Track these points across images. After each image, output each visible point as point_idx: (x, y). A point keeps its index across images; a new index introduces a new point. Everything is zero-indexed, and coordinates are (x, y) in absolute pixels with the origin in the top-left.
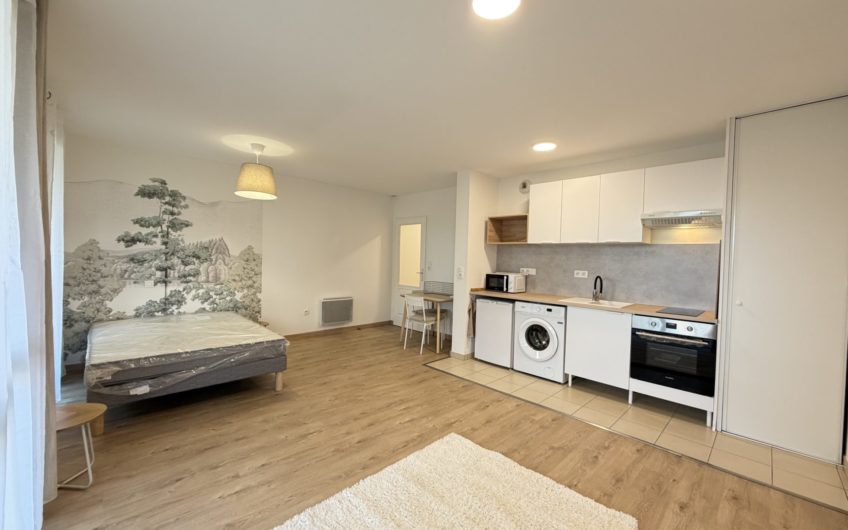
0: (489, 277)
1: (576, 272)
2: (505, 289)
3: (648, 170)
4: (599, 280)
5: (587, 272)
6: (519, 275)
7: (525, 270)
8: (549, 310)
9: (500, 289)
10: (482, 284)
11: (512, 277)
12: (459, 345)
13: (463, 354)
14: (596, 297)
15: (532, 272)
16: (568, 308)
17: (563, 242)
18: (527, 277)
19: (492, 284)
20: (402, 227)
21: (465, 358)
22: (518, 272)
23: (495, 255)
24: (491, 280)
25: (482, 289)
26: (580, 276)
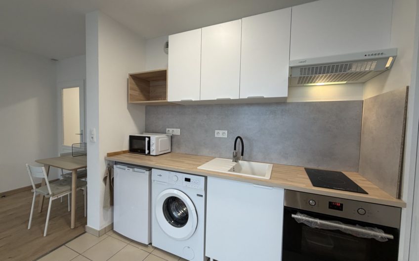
0: (132, 138)
1: (216, 131)
2: (147, 152)
3: (294, 8)
4: (239, 139)
5: (226, 132)
6: (164, 136)
7: (171, 130)
8: (188, 180)
9: (142, 151)
10: (126, 147)
11: (154, 138)
12: (95, 218)
13: (98, 229)
14: (236, 158)
15: (177, 132)
16: (209, 179)
17: (203, 99)
18: (172, 137)
19: (136, 147)
20: (64, 90)
21: (100, 234)
22: (164, 133)
23: (144, 116)
24: (134, 141)
25: (124, 152)
26: (221, 136)
